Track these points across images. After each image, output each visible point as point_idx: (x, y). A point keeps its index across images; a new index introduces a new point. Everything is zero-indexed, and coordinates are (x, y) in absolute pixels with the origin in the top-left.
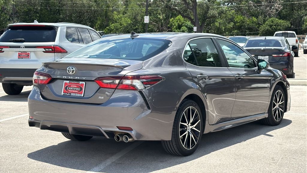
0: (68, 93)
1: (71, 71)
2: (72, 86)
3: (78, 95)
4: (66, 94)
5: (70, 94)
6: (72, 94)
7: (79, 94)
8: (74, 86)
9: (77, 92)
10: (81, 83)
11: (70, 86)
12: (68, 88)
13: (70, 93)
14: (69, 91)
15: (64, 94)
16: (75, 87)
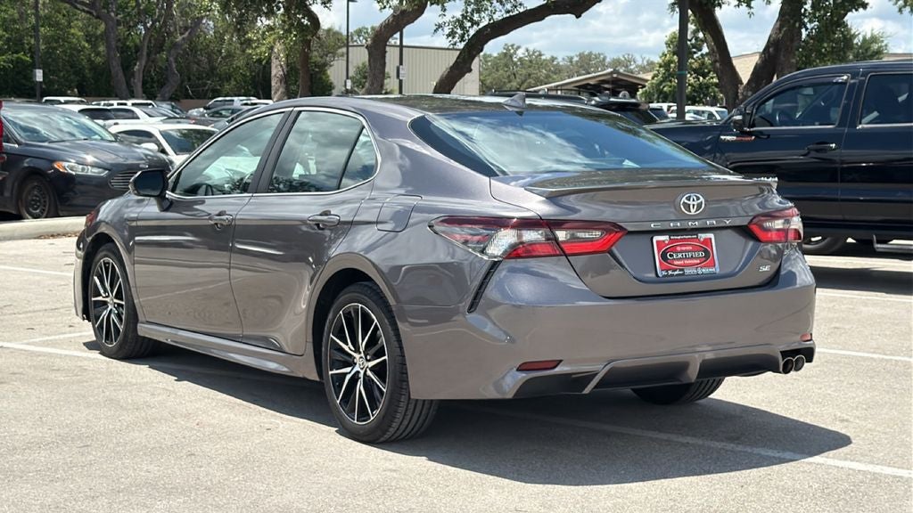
0: (675, 270)
1: (694, 205)
2: (679, 248)
3: (704, 270)
4: (670, 272)
5: (682, 270)
6: (687, 271)
7: (705, 266)
8: (684, 248)
9: (698, 261)
10: (702, 236)
11: (673, 249)
12: (671, 256)
13: (680, 270)
14: (676, 263)
15: (664, 273)
16: (689, 251)
